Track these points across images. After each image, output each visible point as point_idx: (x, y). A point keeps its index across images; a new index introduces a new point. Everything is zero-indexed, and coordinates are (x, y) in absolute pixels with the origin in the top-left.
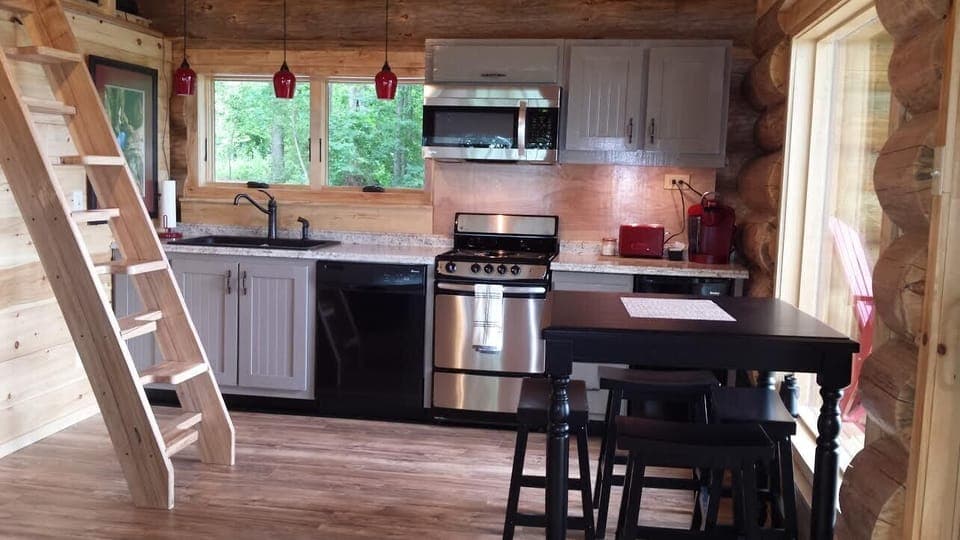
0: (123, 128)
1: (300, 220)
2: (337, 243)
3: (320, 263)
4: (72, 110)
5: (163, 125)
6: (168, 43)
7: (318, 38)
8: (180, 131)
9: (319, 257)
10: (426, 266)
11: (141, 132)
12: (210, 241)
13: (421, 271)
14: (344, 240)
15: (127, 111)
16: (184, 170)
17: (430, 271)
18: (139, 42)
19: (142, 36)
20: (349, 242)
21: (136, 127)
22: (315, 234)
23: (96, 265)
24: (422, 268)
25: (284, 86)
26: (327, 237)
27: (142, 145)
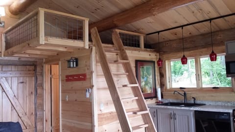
0: (146, 76)
1: (193, 98)
2: (205, 105)
3: (196, 111)
4: (128, 74)
5: (157, 74)
6: (158, 54)
7: (196, 47)
8: (162, 75)
9: (195, 109)
10: (230, 113)
11: (151, 77)
12: (169, 104)
13: (228, 115)
14: (206, 104)
15: (146, 72)
16: (164, 85)
17: (231, 115)
18: (150, 55)
19: (151, 54)
20: (208, 104)
21: (149, 75)
22: (198, 102)
23: (127, 112)
24: (228, 114)
25: (184, 61)
26: (201, 103)
27: (151, 80)
